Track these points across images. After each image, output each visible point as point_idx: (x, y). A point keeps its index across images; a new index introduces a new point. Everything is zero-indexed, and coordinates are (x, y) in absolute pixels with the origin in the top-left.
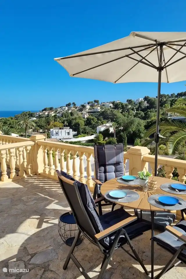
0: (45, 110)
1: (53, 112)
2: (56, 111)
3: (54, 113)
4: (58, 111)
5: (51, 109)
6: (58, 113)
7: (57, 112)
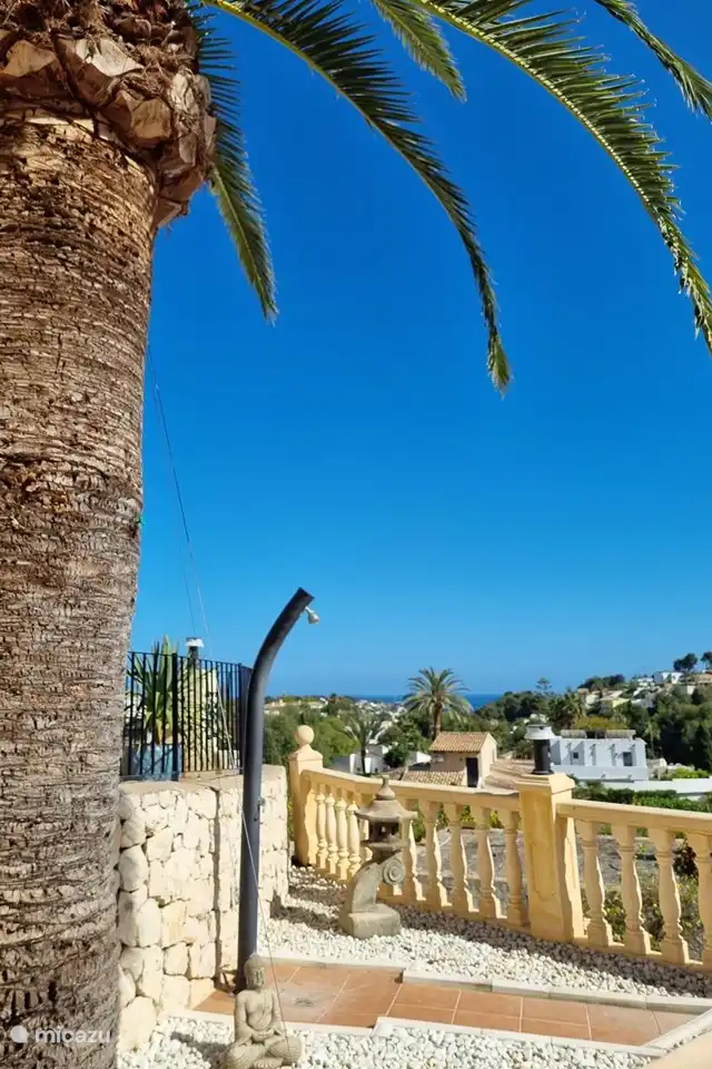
0: (589, 685)
1: (620, 692)
2: (632, 690)
3: (621, 696)
4: (639, 689)
5: (614, 682)
6: (637, 697)
7: (636, 693)
